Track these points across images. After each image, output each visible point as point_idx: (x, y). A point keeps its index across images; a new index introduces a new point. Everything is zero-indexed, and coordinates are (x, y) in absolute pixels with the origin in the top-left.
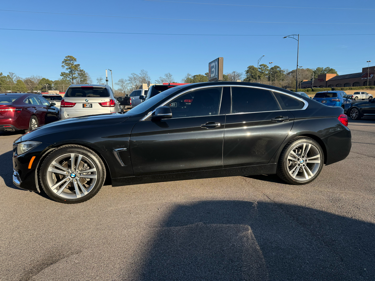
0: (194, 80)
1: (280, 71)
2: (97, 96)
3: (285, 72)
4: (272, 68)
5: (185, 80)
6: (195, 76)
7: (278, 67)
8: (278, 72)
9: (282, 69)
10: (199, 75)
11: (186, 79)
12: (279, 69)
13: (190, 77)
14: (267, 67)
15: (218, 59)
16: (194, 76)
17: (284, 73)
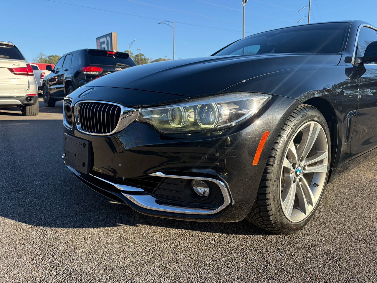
0: (50, 61)
1: (145, 59)
2: (5, 56)
3: (150, 60)
4: (137, 56)
5: (38, 61)
6: (51, 56)
7: (143, 55)
8: (143, 60)
9: (146, 57)
10: (56, 56)
11: (39, 59)
12: (143, 56)
13: (44, 57)
14: (132, 54)
15: (111, 34)
16: (49, 57)
17: (148, 62)
